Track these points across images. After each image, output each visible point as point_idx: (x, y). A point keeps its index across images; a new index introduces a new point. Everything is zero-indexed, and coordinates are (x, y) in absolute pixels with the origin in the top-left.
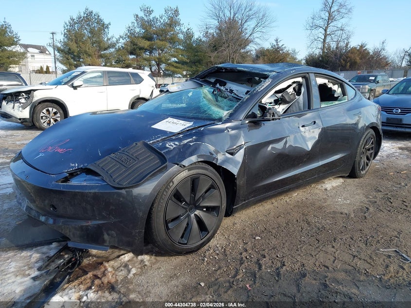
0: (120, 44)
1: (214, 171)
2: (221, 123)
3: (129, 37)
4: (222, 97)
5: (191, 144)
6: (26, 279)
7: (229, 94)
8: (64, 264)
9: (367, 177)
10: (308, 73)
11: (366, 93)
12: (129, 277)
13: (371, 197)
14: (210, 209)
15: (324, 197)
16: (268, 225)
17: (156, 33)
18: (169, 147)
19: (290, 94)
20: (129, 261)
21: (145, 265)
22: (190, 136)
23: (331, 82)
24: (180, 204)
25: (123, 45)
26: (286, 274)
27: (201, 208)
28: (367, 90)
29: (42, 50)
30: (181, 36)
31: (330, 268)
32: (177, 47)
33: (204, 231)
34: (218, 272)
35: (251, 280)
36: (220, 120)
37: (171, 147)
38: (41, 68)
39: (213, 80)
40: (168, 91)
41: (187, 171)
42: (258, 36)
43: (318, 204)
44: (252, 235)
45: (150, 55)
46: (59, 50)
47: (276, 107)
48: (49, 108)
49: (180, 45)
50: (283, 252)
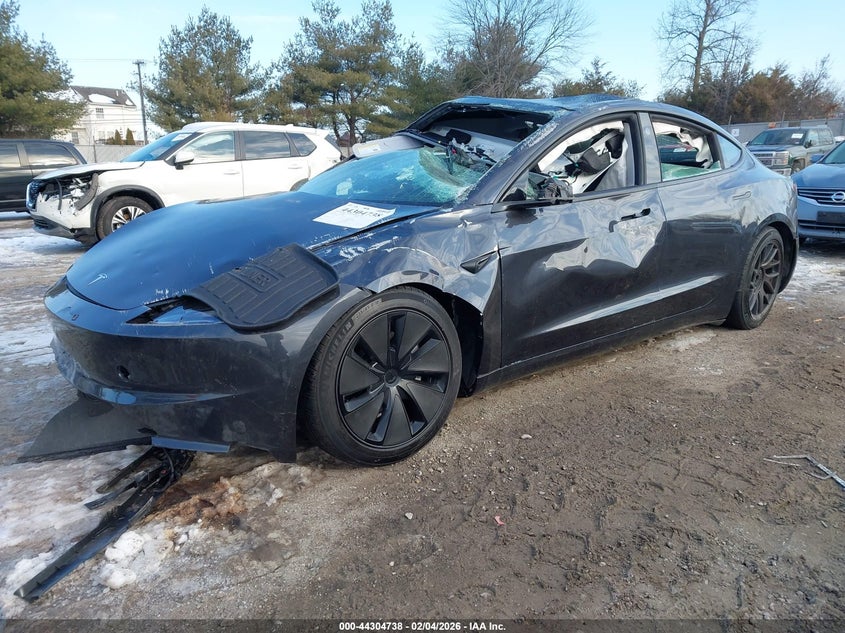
0: (273, 81)
1: (436, 303)
2: (450, 210)
3: (290, 65)
4: (459, 164)
5: (389, 251)
6: (74, 506)
7: (475, 158)
8: (145, 479)
9: (764, 326)
10: (635, 112)
11: (783, 167)
12: (269, 504)
13: (767, 363)
14: (428, 378)
15: (671, 364)
16: (549, 415)
17: (345, 55)
18: (346, 256)
19: (599, 154)
20: (269, 477)
21: (302, 484)
22: (388, 235)
23: (689, 133)
24: (367, 365)
25: (279, 83)
26: (576, 499)
27: (411, 376)
28: (786, 163)
29: (119, 99)
30: (397, 61)
31: (665, 489)
32: (391, 83)
33: (418, 421)
34: (442, 496)
35: (506, 508)
36: (449, 204)
37: (349, 256)
38: (117, 134)
39: (444, 133)
40: (353, 157)
41: (380, 300)
42: (557, 55)
43: (656, 376)
44: (516, 432)
45: (334, 102)
46: (151, 96)
47: (570, 180)
48: (129, 208)
49: (396, 78)
50: (574, 462)
